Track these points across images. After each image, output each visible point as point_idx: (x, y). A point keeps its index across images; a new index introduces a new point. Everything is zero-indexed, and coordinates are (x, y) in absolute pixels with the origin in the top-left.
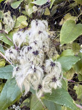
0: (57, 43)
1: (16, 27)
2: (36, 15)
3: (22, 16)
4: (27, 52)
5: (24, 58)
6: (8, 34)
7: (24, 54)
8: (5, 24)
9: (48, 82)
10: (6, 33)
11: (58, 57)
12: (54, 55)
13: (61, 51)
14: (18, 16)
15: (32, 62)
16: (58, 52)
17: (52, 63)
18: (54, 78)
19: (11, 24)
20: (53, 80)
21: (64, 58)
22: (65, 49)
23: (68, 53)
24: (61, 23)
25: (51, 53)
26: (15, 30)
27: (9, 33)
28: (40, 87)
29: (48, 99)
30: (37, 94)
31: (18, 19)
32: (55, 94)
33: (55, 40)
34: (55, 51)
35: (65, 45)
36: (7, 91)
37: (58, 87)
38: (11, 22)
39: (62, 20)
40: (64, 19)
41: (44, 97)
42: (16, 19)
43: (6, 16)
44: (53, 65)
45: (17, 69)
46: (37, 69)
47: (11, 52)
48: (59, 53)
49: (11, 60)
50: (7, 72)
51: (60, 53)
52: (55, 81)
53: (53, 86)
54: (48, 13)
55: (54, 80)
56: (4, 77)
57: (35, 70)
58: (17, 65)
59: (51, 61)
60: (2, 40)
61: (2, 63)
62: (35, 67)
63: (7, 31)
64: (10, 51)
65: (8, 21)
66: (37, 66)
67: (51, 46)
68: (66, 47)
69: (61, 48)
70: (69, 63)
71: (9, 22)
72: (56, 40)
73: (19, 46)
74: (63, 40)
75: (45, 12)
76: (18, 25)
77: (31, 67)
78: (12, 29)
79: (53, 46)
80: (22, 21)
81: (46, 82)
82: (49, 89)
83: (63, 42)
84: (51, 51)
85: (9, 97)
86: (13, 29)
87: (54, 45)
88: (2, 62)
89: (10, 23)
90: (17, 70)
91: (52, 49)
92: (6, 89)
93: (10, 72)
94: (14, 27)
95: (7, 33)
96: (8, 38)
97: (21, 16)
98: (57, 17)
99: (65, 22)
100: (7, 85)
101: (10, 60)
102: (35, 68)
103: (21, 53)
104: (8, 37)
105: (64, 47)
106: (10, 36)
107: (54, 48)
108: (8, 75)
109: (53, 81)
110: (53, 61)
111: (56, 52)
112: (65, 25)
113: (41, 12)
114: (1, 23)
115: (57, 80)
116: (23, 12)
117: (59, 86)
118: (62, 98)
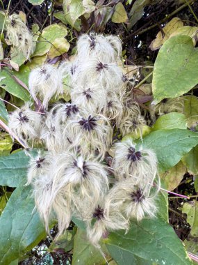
0: (145, 95)
1: (38, 54)
2: (91, 23)
3: (56, 25)
4: (64, 120)
5: (57, 135)
6: (17, 70)
7: (56, 124)
8: (12, 46)
9: (121, 202)
10: (13, 69)
11: (146, 132)
12: (136, 127)
13: (152, 115)
14: (45, 26)
15: (79, 147)
16: (146, 119)
17: (131, 151)
18: (136, 191)
19: (26, 44)
20: (132, 196)
21: (162, 135)
22: (165, 113)
23: (173, 121)
24: (154, 45)
25: (128, 122)
26: (37, 61)
27: (21, 68)
28: (98, 214)
29: (120, 245)
30: (90, 233)
31: (44, 32)
32: (138, 232)
33: (138, 88)
34: (139, 116)
35: (165, 101)
36: (12, 219)
37: (146, 214)
38: (26, 40)
39: (159, 35)
40: (163, 34)
41: (107, 239)
42: (39, 32)
43: (14, 23)
44: (134, 156)
45: (38, 162)
46: (90, 167)
47: (25, 119)
48: (149, 121)
49: (24, 138)
50: (14, 168)
51: (152, 122)
52: (139, 201)
53: (133, 213)
54: (121, 17)
55: (137, 196)
56: (5, 181)
57: (85, 173)
58: (39, 152)
59: (128, 147)
60: (3, 87)
61: (5, 144)
62: (84, 163)
63: (15, 64)
64: (22, 116)
65: (17, 38)
66: (91, 159)
67: (127, 105)
68: (167, 106)
69: (154, 110)
70: (175, 147)
71: (20, 39)
72: (140, 88)
73: (45, 104)
74: (161, 89)
75: (116, 14)
76: (44, 48)
77: (75, 164)
78: (28, 57)
79: (134, 104)
80: (56, 37)
81: (115, 201)
82: (122, 220)
83: (161, 94)
84: (128, 117)
85: (16, 236)
86: (32, 58)
87: (137, 100)
88: (5, 140)
89: (23, 42)
90: (39, 166)
91: (130, 112)
92: (10, 213)
93: (21, 169)
94: (35, 53)
95: (16, 67)
96: (19, 81)
97: (52, 26)
98: (145, 30)
99: (166, 42)
100: (12, 204)
101: (23, 140)
102: (84, 167)
103: (49, 123)
104: (18, 79)
105: (162, 106)
106: (24, 76)
107: (137, 108)
108: (16, 176)
109: (134, 200)
110: (133, 146)
111: (141, 119)
112: (167, 49)
113: (104, 14)
114: (2, 41)
115: (144, 197)
116: (59, 16)
117: (149, 212)
118: (156, 244)
